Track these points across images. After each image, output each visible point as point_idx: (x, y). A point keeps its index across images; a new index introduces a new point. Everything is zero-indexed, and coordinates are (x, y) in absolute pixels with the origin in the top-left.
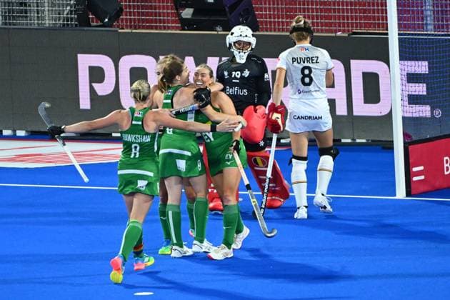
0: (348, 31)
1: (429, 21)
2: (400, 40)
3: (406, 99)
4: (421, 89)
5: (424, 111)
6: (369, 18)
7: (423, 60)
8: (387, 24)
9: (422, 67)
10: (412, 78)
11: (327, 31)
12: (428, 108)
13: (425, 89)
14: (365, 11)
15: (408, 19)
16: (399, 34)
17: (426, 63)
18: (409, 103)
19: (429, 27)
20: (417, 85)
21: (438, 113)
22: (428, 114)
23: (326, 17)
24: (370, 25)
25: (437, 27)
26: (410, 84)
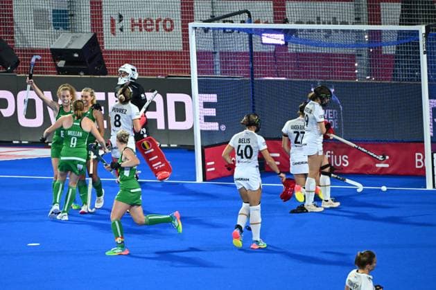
0: (165, 75)
1: (218, 68)
2: (199, 81)
3: (203, 118)
4: (212, 112)
5: (214, 126)
6: (179, 67)
7: (213, 93)
8: (190, 71)
9: (213, 98)
10: (207, 105)
11: (152, 75)
12: (217, 124)
13: (215, 112)
14: (176, 62)
15: (204, 67)
16: (198, 77)
17: (215, 96)
18: (205, 121)
19: (217, 72)
20: (210, 109)
21: (223, 127)
22: (217, 128)
23: (151, 66)
24: (179, 71)
25: (223, 72)
26: (205, 109)
